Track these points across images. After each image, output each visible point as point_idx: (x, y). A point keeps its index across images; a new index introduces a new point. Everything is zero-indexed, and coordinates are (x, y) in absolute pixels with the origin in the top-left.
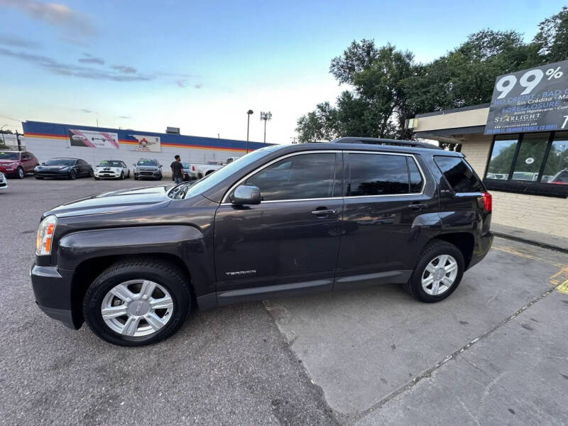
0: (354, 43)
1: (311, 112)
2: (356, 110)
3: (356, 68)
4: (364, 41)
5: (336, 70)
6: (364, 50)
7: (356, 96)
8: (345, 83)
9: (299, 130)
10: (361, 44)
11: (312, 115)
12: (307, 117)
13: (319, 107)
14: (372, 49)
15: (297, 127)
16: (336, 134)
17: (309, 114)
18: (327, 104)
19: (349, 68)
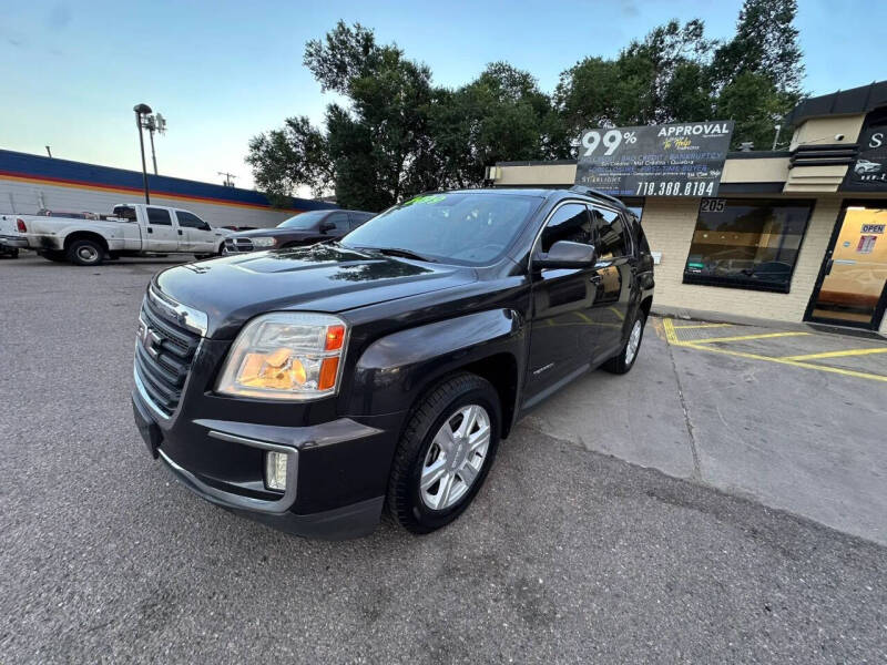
0: (341, 25)
1: (278, 131)
2: (359, 140)
3: (349, 68)
4: (359, 28)
5: (315, 63)
6: (358, 41)
7: (355, 117)
8: (332, 90)
9: (253, 161)
10: (354, 31)
11: (279, 137)
12: (269, 138)
13: (290, 123)
14: (372, 46)
15: (250, 154)
16: (322, 176)
17: (274, 133)
18: (305, 122)
19: (337, 66)
